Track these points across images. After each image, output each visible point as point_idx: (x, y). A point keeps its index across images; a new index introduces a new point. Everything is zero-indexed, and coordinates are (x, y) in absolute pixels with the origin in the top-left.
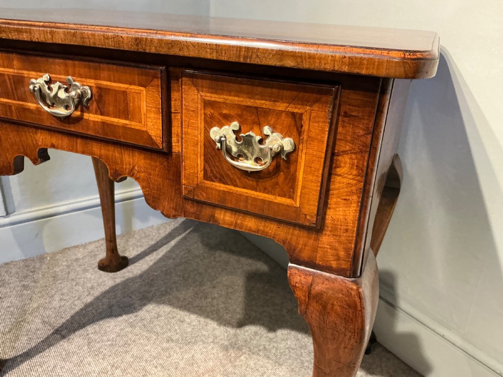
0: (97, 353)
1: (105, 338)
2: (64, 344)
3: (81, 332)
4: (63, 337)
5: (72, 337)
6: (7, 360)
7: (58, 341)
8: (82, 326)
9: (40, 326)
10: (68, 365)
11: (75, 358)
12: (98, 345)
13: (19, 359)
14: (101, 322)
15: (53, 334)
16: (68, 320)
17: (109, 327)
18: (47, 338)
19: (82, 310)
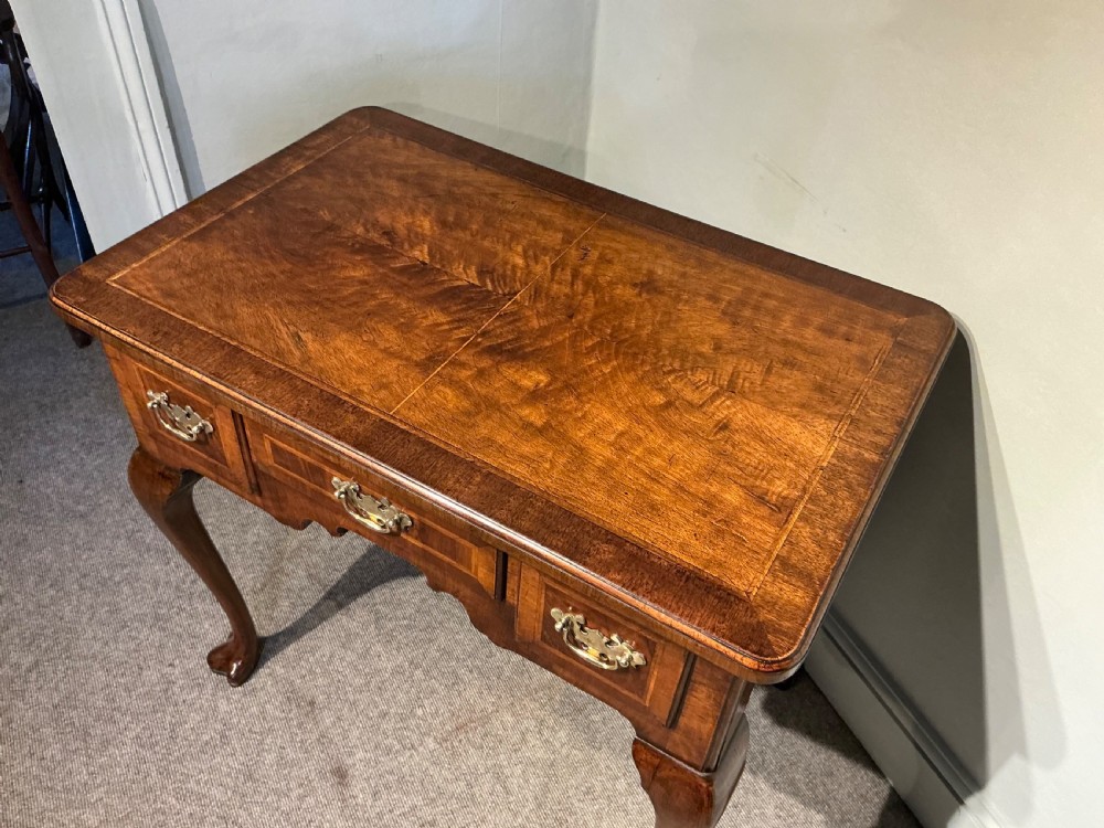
0: (389, 638)
1: (399, 613)
2: (341, 619)
3: (364, 599)
4: (340, 606)
5: (353, 605)
6: (266, 638)
7: (332, 612)
8: (366, 588)
9: (306, 582)
10: (351, 656)
11: (358, 645)
12: (390, 625)
13: (281, 639)
14: (394, 584)
15: (325, 598)
16: (344, 575)
17: (405, 593)
18: (318, 605)
19: (364, 557)
